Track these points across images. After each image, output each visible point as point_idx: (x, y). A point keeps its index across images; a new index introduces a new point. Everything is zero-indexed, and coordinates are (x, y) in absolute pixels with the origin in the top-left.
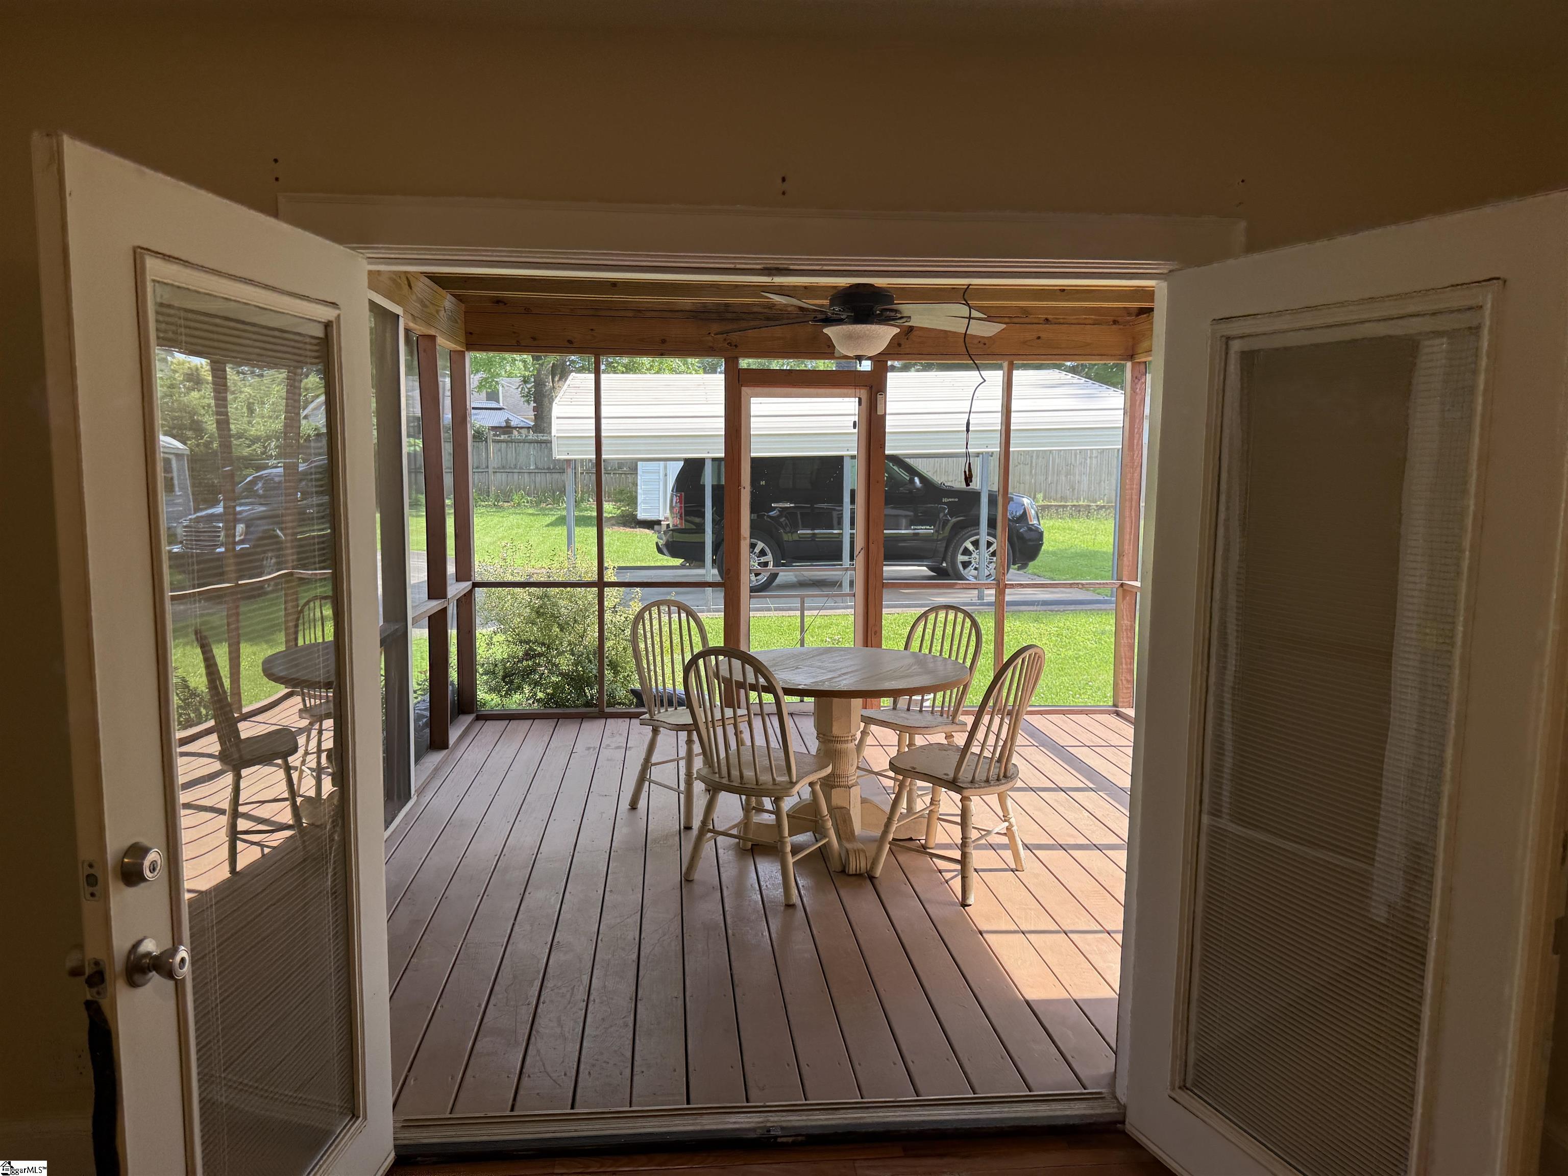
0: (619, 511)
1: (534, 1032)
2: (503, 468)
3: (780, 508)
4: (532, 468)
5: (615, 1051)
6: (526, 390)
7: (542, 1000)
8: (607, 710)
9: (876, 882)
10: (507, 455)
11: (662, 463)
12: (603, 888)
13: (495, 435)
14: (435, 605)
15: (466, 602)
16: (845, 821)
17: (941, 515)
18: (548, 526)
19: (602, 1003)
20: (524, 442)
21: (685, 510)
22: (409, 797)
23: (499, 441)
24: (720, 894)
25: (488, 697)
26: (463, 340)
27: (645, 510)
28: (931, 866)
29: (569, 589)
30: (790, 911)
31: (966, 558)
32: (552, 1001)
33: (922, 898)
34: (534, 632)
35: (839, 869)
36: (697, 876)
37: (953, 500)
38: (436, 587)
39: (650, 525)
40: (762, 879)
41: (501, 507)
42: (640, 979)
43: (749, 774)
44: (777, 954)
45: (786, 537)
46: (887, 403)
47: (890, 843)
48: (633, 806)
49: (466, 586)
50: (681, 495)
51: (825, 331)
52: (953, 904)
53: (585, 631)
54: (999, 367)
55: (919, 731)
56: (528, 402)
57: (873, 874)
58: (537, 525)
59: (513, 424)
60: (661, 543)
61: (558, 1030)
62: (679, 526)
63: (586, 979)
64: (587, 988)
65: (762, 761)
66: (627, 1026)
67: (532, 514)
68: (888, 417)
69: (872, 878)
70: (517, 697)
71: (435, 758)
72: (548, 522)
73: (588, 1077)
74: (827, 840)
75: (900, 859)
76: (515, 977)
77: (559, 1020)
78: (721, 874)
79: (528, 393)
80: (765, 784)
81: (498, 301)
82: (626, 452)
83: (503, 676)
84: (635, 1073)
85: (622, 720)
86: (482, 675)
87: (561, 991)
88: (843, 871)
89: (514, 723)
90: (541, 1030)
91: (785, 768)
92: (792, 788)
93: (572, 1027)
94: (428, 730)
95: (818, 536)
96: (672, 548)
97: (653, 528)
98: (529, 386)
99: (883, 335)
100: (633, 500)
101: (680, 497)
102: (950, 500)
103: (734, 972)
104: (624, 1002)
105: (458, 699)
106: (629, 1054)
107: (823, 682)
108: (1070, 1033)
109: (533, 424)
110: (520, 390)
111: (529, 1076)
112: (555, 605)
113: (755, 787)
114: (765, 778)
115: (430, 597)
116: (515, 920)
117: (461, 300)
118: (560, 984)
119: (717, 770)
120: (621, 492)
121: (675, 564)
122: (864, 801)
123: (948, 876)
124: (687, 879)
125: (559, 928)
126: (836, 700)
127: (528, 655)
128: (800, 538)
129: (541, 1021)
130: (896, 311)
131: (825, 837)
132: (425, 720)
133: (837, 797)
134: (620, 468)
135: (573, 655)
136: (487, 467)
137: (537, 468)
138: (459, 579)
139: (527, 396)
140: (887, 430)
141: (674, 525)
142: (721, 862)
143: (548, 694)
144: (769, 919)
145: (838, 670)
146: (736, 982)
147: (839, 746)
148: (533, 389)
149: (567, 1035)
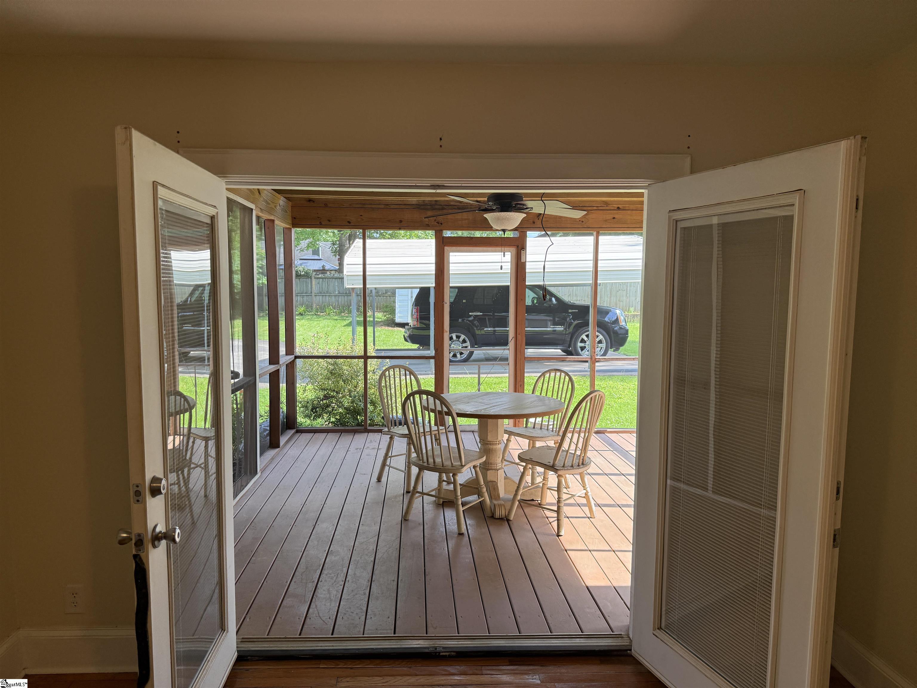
0: (385, 318)
1: (315, 596)
2: (321, 293)
3: (475, 315)
4: (336, 293)
5: (358, 607)
6: (334, 249)
7: (320, 580)
8: (369, 428)
9: (511, 523)
10: (322, 286)
11: (410, 290)
12: (358, 523)
13: (316, 275)
14: (273, 368)
15: (291, 366)
16: (494, 489)
17: (568, 319)
18: (345, 326)
19: (352, 582)
20: (332, 278)
21: (420, 317)
22: (256, 473)
23: (318, 278)
24: (422, 527)
25: (303, 420)
26: (290, 222)
27: (400, 317)
28: (543, 514)
29: (348, 360)
30: (461, 537)
31: (582, 345)
32: (326, 581)
33: (535, 532)
34: (330, 383)
35: (490, 515)
36: (411, 517)
37: (575, 311)
38: (274, 358)
39: (402, 325)
40: (446, 520)
41: (318, 315)
42: (374, 570)
43: (438, 460)
44: (451, 559)
45: (478, 332)
46: (527, 255)
47: (518, 501)
48: (379, 480)
49: (291, 358)
50: (418, 308)
51: (485, 216)
52: (553, 535)
53: (357, 383)
54: (591, 234)
55: (538, 439)
56: (335, 255)
57: (509, 518)
58: (339, 325)
59: (326, 268)
60: (406, 335)
61: (328, 596)
62: (416, 326)
63: (345, 570)
64: (345, 575)
65: (445, 455)
66: (365, 594)
67: (336, 320)
68: (527, 263)
69: (508, 520)
70: (319, 420)
71: (272, 453)
72: (345, 324)
73: (341, 619)
74: (483, 498)
75: (525, 511)
76: (307, 568)
77: (329, 590)
78: (424, 517)
79: (335, 250)
80: (448, 466)
81: (310, 200)
82: (390, 284)
83: (312, 408)
84: (367, 618)
85: (377, 433)
86: (300, 408)
87: (331, 576)
88: (493, 517)
89: (317, 435)
90: (319, 595)
91: (458, 457)
92: (462, 469)
93: (335, 593)
94: (268, 438)
95: (497, 331)
96: (412, 338)
97: (404, 328)
98: (336, 246)
99: (517, 218)
100: (393, 311)
101: (417, 309)
102: (573, 311)
103: (426, 568)
104: (365, 583)
105: (286, 420)
106: (365, 609)
107: (481, 410)
108: (609, 604)
109: (338, 268)
110: (331, 248)
111: (310, 618)
112: (341, 369)
113: (442, 468)
114: (447, 463)
115: (271, 363)
116: (309, 539)
117: (289, 200)
118: (331, 572)
119: (421, 459)
120: (387, 307)
121: (413, 348)
122: (506, 478)
123: (551, 520)
124: (405, 519)
125: (332, 543)
126: (490, 421)
127: (326, 397)
128: (486, 332)
129: (319, 591)
130: (523, 205)
131: (482, 497)
132: (267, 432)
133: (490, 475)
134: (386, 293)
135: (350, 397)
136: (311, 293)
137: (339, 293)
138: (287, 354)
139: (335, 252)
140: (527, 271)
141: (413, 325)
142: (425, 510)
143: (337, 419)
144: (449, 541)
145: (490, 404)
146: (427, 573)
147: (491, 447)
148: (338, 248)
149: (332, 598)
